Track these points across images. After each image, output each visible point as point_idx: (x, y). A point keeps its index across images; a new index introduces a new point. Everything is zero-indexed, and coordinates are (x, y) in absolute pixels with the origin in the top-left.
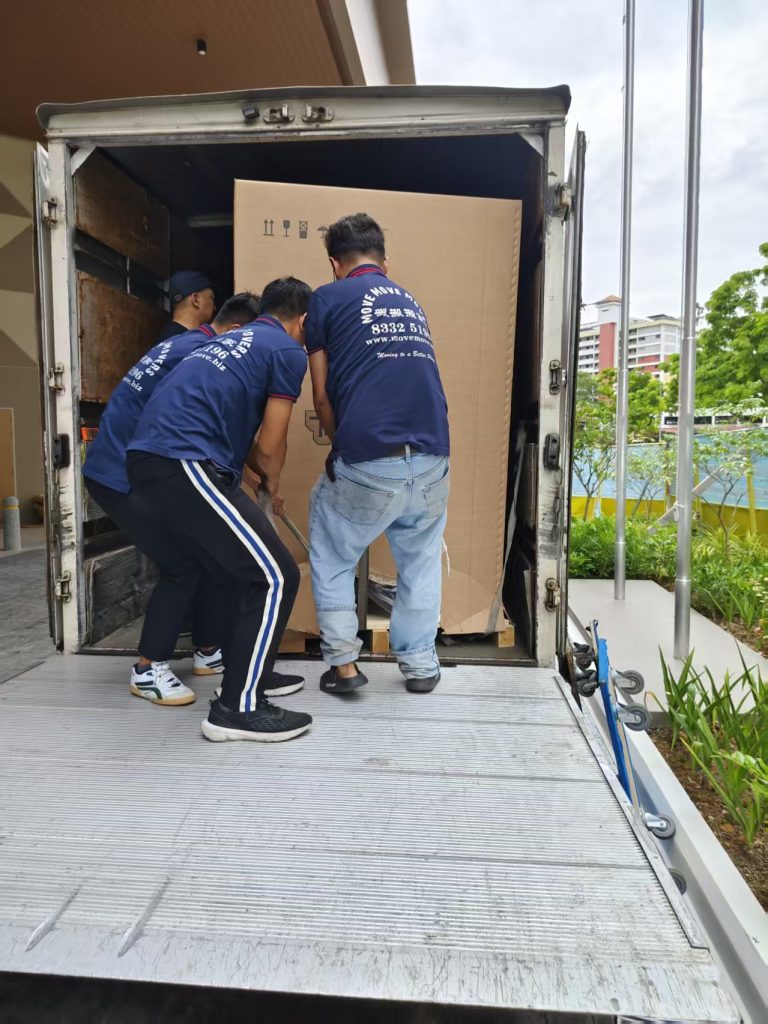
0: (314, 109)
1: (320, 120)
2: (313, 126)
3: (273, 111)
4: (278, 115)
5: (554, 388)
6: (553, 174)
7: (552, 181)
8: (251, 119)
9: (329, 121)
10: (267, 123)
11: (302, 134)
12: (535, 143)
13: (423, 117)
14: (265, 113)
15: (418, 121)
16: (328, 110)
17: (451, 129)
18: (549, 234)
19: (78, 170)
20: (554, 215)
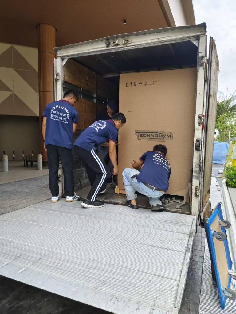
0: (125, 40)
1: (127, 44)
2: (125, 46)
3: (114, 43)
4: (115, 43)
5: (199, 123)
6: (201, 53)
7: (200, 55)
8: (108, 45)
9: (130, 44)
10: (112, 46)
11: (122, 48)
12: (195, 43)
13: (158, 39)
14: (112, 44)
15: (156, 40)
16: (130, 40)
17: (167, 42)
18: (199, 72)
19: (64, 65)
20: (201, 66)
